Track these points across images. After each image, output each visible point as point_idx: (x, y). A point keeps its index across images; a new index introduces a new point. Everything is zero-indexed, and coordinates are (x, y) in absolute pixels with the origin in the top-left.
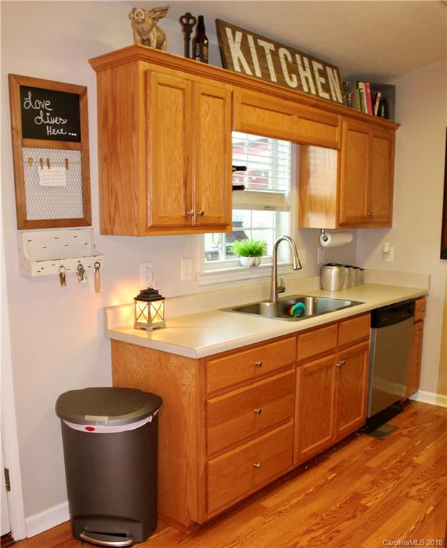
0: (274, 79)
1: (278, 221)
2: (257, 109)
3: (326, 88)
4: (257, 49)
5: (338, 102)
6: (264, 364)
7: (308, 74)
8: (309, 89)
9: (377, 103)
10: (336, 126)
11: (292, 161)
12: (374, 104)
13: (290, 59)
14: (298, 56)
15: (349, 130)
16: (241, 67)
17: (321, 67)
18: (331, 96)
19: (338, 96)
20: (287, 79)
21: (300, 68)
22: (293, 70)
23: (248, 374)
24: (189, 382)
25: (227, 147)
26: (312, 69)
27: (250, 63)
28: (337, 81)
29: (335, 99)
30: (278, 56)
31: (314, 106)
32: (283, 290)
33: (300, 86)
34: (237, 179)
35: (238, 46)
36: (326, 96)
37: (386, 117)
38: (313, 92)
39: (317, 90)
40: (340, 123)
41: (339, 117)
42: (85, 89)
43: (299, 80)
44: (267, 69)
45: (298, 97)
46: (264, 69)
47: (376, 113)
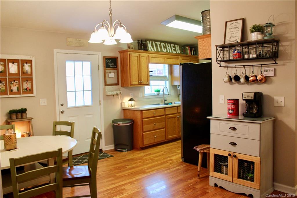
0: (159, 50)
1: (166, 83)
2: (155, 58)
3: (175, 50)
4: (155, 44)
5: (179, 53)
6: (156, 114)
7: (170, 48)
8: (170, 51)
9: (193, 51)
10: (178, 59)
11: (168, 68)
12: (191, 52)
13: (164, 45)
14: (167, 44)
15: (183, 59)
16: (151, 49)
17: (173, 45)
18: (176, 52)
19: (178, 51)
20: (163, 50)
21: (167, 47)
22: (165, 47)
23: (152, 115)
24: (139, 115)
25: (148, 67)
26: (171, 46)
27: (153, 48)
28: (179, 48)
29: (177, 53)
30: (161, 45)
31: (171, 55)
32: (166, 100)
33: (167, 51)
34: (151, 74)
35: (150, 45)
36: (175, 52)
37: (196, 54)
38: (171, 52)
39: (172, 51)
40: (179, 58)
41: (179, 57)
42: (118, 57)
43: (167, 49)
44: (158, 48)
45: (167, 53)
46: (157, 48)
47: (192, 54)
